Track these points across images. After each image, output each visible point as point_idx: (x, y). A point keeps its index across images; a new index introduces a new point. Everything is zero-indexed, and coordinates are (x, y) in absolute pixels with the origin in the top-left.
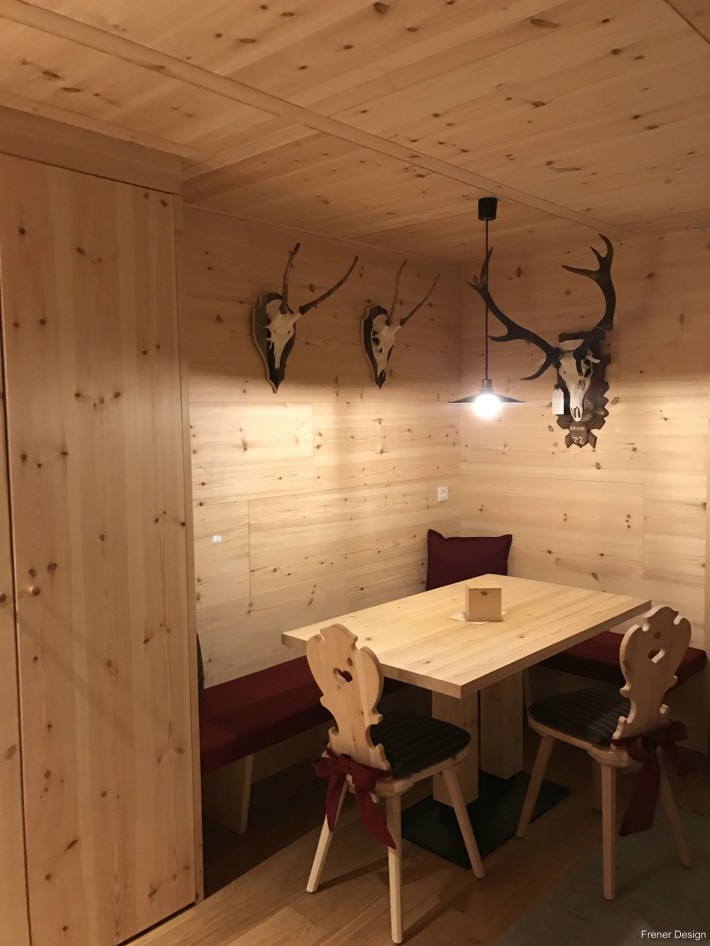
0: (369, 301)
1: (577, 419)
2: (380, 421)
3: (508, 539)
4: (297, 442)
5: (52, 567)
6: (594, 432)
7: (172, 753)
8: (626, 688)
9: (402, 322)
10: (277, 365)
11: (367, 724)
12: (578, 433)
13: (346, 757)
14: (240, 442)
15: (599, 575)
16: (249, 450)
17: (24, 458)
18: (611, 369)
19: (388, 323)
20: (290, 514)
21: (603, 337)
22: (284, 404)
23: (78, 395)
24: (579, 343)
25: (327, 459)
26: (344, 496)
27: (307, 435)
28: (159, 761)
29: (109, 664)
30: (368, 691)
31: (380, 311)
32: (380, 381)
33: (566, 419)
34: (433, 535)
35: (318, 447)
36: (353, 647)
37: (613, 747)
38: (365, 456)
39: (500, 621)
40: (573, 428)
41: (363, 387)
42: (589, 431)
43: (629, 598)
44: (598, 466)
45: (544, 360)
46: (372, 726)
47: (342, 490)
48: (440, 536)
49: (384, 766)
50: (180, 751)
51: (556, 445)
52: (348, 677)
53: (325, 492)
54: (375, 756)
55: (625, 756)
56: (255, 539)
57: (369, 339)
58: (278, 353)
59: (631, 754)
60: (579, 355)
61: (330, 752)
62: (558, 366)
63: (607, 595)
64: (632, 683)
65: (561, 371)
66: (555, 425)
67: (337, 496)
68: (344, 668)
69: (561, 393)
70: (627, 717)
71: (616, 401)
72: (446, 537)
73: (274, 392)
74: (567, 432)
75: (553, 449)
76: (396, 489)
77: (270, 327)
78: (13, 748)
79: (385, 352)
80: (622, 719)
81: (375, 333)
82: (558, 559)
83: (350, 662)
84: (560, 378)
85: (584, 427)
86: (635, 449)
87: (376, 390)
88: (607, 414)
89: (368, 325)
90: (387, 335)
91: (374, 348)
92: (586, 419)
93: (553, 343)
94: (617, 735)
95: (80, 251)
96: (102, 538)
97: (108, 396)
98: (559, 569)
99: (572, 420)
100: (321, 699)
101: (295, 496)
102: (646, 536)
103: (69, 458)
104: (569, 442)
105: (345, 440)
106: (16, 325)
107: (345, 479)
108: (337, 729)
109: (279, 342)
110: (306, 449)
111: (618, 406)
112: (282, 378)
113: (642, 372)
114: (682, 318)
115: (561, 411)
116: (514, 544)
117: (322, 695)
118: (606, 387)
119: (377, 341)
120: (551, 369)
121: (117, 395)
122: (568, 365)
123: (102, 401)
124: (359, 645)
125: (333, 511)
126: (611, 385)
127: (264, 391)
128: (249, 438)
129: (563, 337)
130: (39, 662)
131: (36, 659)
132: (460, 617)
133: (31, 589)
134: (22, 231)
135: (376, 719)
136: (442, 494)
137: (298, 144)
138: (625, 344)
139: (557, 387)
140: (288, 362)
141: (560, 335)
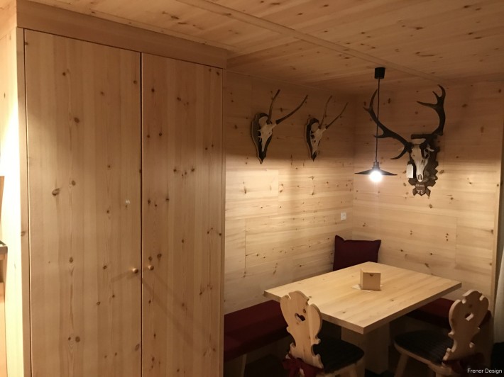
0: (309, 116)
1: (420, 181)
2: (313, 178)
3: (379, 242)
4: (271, 189)
5: (159, 256)
6: (429, 188)
7: (210, 351)
8: (452, 333)
9: (327, 127)
10: (263, 150)
11: (312, 344)
12: (420, 188)
13: (300, 359)
14: (243, 189)
15: (430, 265)
16: (247, 193)
17: (149, 202)
18: (440, 154)
19: (320, 127)
20: (265, 226)
21: (436, 137)
22: (265, 169)
23: (175, 170)
24: (423, 140)
25: (285, 198)
26: (293, 217)
27: (276, 185)
28: (204, 355)
29: (183, 305)
30: (313, 326)
31: (315, 121)
32: (314, 157)
33: (413, 181)
34: (338, 239)
35: (281, 191)
36: (307, 303)
37: (443, 364)
38: (304, 196)
39: (379, 290)
40: (417, 185)
41: (305, 160)
42: (426, 187)
43: (449, 281)
44: (431, 206)
45: (403, 149)
46: (315, 346)
47: (292, 214)
48: (342, 239)
49: (320, 366)
50: (214, 350)
51: (407, 193)
52: (303, 318)
53: (284, 215)
54: (316, 360)
55: (450, 370)
56: (249, 239)
57: (309, 135)
58: (264, 144)
59: (453, 369)
60: (423, 147)
61: (290, 355)
62: (410, 152)
63: (436, 278)
64: (455, 330)
65: (412, 155)
66: (407, 183)
67: (290, 217)
68: (301, 313)
69: (411, 167)
70: (451, 348)
71: (442, 172)
72: (345, 240)
73: (261, 163)
74: (414, 187)
75: (406, 196)
76: (319, 214)
77: (261, 131)
78: (138, 345)
79: (317, 142)
80: (449, 349)
81: (312, 132)
82: (406, 255)
83: (305, 311)
84: (411, 158)
85: (424, 185)
86: (452, 199)
87: (310, 162)
88: (437, 178)
89: (309, 128)
90: (318, 133)
91: (311, 140)
92: (425, 181)
93: (408, 139)
94: (445, 358)
95: (179, 99)
96: (183, 241)
97: (189, 171)
98: (407, 260)
99: (417, 181)
100: (287, 328)
101: (269, 217)
102: (457, 246)
103: (170, 201)
104: (415, 192)
105: (295, 188)
106: (148, 136)
107: (294, 208)
108: (295, 344)
109: (264, 139)
110: (275, 193)
111: (443, 175)
112: (265, 156)
113: (457, 157)
114: (482, 129)
115: (411, 176)
116: (382, 245)
117: (287, 326)
118: (437, 165)
119: (313, 137)
120: (407, 154)
121: (193, 170)
122: (417, 152)
123: (186, 173)
124: (310, 303)
125: (288, 225)
126: (439, 163)
127: (255, 163)
128: (248, 187)
129: (414, 137)
130: (152, 302)
131: (150, 302)
132: (357, 287)
133: (149, 267)
134: (153, 90)
135: (317, 342)
136: (343, 217)
137: (287, 45)
138: (449, 142)
139: (409, 163)
140: (268, 148)
141: (412, 135)
